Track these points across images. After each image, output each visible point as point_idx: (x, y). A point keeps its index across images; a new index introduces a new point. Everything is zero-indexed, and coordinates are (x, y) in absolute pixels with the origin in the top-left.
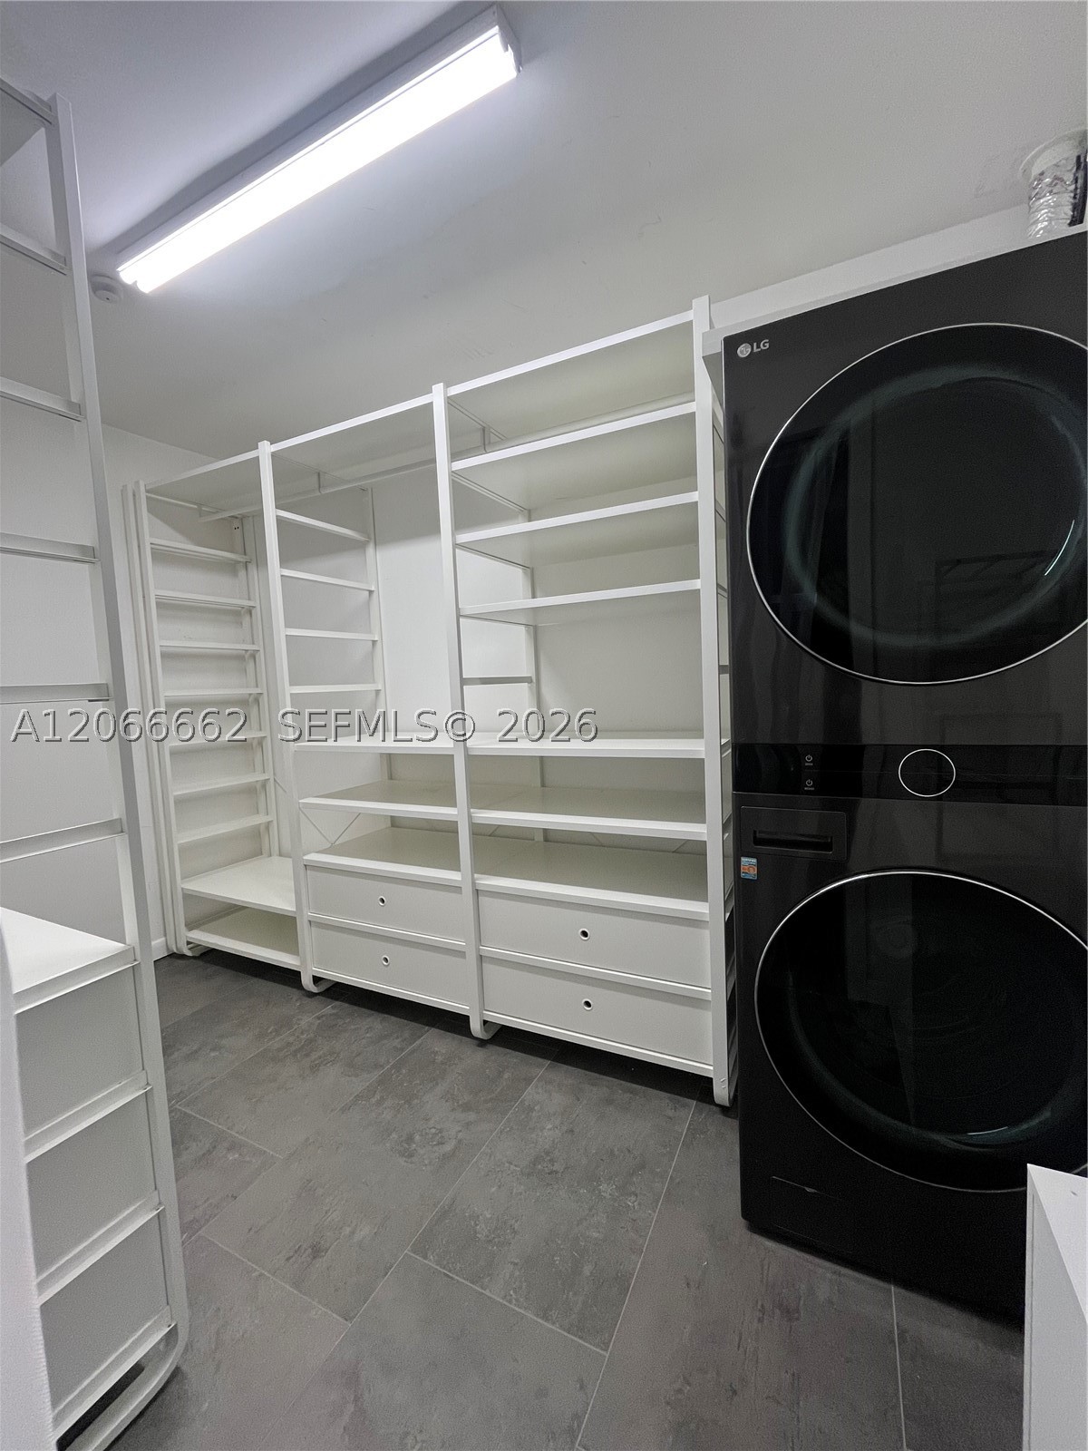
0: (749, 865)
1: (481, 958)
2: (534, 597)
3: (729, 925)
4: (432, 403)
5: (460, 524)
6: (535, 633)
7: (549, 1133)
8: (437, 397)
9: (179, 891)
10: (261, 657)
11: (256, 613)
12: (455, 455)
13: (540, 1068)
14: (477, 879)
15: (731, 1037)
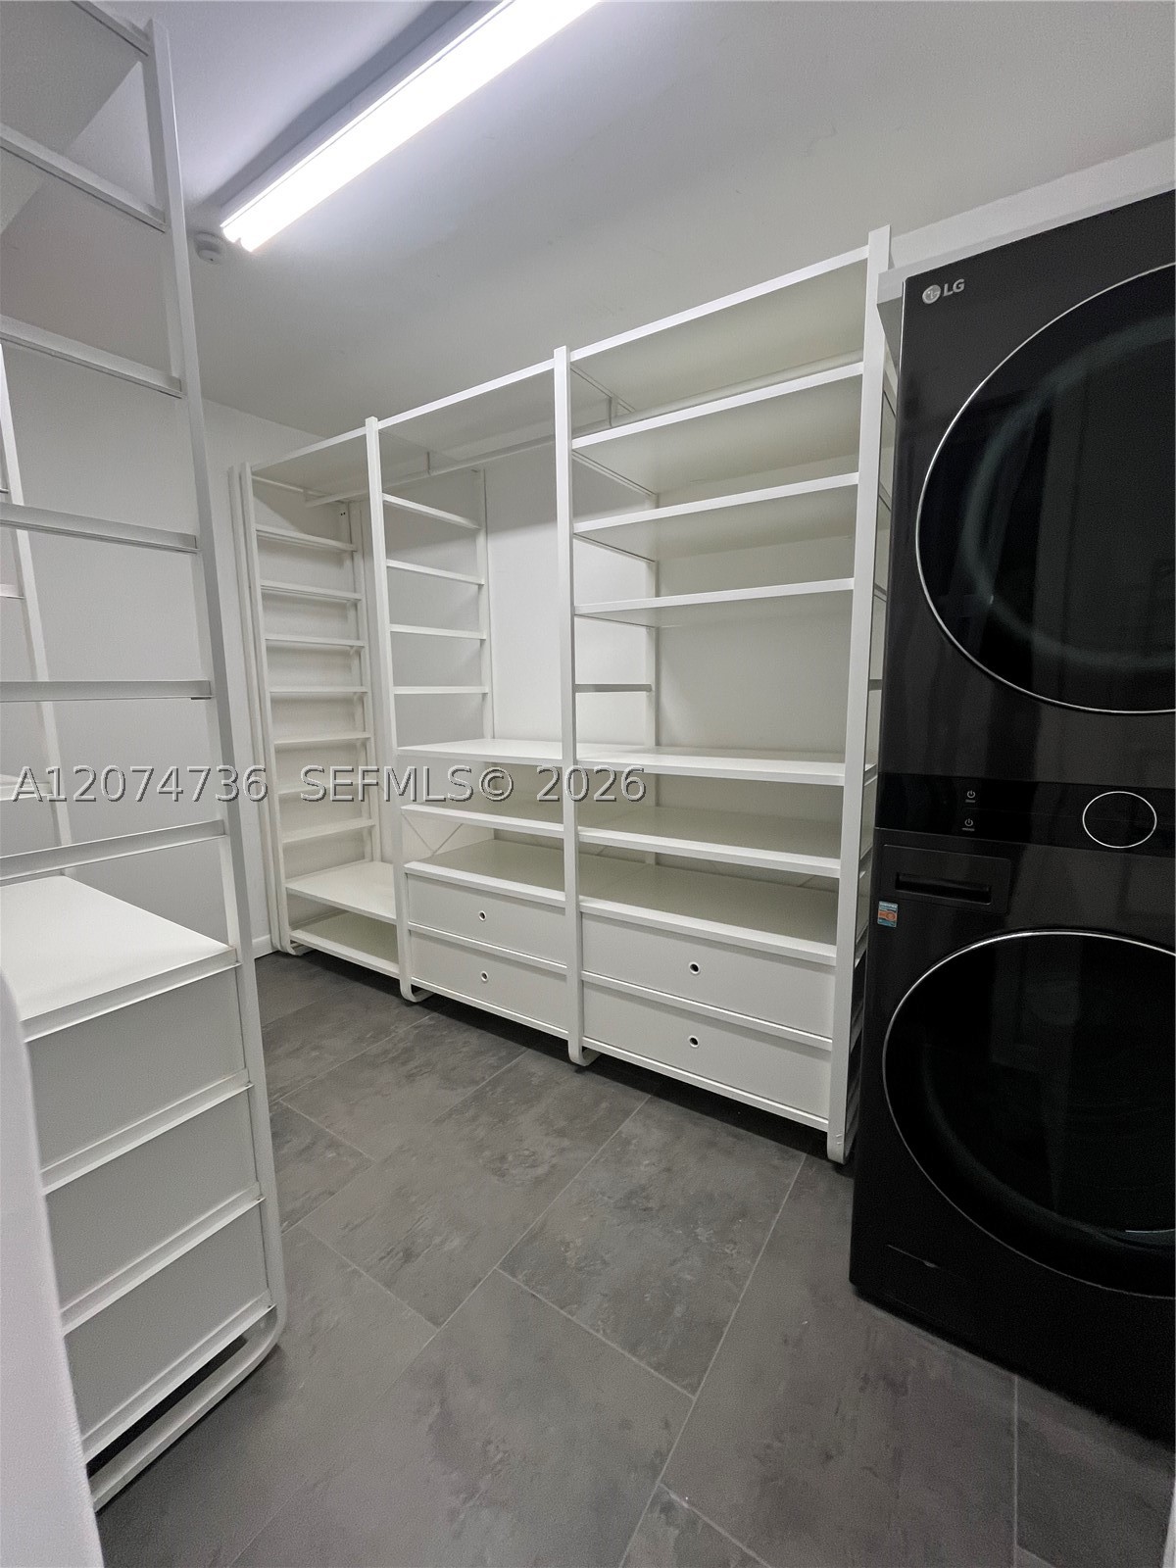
0: (888, 911)
1: (582, 983)
2: (658, 594)
3: (858, 973)
4: (553, 369)
5: (578, 511)
6: (657, 635)
7: (644, 1169)
8: (558, 364)
9: (284, 890)
10: (366, 653)
11: (362, 606)
12: (576, 431)
13: (639, 1102)
14: (582, 901)
15: (851, 1092)
